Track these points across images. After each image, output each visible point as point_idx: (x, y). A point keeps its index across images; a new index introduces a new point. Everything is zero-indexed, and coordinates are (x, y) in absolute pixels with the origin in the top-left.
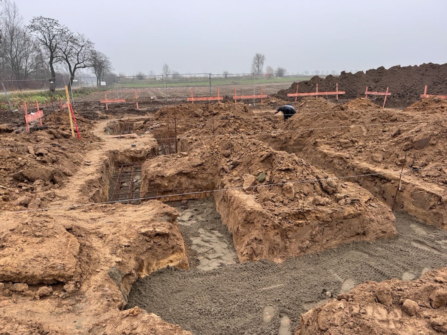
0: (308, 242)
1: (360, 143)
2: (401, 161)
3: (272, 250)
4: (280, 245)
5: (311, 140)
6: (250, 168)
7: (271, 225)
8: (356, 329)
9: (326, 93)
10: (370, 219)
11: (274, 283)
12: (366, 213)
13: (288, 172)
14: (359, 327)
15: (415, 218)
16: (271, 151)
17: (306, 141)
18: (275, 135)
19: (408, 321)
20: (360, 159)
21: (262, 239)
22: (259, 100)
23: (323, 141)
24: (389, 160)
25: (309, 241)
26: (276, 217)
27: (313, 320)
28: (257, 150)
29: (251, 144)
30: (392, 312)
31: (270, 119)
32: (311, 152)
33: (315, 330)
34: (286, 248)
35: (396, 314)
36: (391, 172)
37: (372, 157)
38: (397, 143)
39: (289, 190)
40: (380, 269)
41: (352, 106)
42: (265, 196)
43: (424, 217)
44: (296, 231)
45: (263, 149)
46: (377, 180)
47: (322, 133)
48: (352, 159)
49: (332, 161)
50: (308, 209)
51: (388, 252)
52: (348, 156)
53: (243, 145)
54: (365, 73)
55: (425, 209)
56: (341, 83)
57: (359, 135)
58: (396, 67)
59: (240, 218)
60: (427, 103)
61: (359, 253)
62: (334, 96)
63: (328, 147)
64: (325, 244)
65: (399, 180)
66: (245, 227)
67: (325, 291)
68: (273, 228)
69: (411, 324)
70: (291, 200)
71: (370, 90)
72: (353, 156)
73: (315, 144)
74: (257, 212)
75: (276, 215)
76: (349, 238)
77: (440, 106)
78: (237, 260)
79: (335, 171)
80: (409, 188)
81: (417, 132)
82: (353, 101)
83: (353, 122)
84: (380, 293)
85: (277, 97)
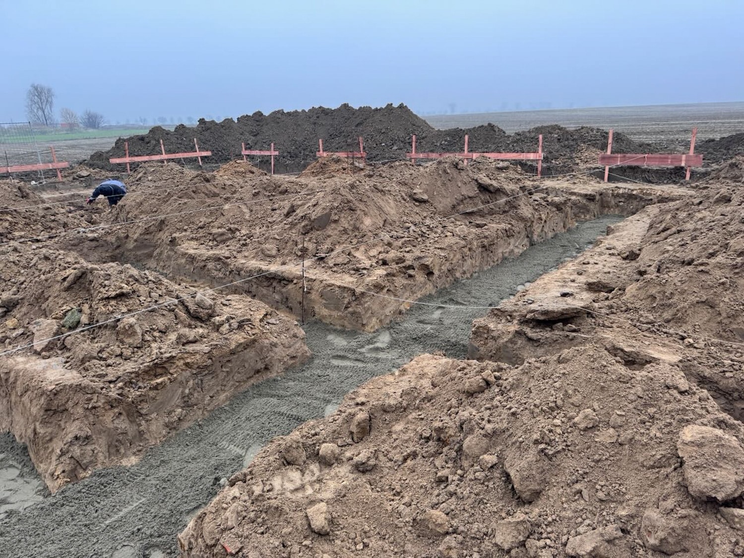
0: (180, 410)
1: (244, 232)
2: (301, 250)
3: (115, 447)
4: (130, 434)
5: (164, 236)
6: (44, 306)
7: (104, 403)
8: (260, 520)
9: (180, 155)
10: (271, 344)
11: (125, 503)
12: (263, 336)
13: (123, 298)
14: (264, 515)
15: (331, 326)
16: (82, 267)
17: (156, 238)
18: (96, 235)
19: (328, 474)
20: (245, 257)
21: (90, 433)
22: (53, 173)
23: (185, 236)
24: (286, 251)
25: (182, 408)
26: (112, 386)
27: (197, 537)
28: (53, 269)
29: (40, 259)
30: (307, 472)
31: (81, 208)
32: (169, 257)
33: (201, 552)
34: (141, 433)
35: (312, 472)
36: (292, 268)
37: (262, 250)
38: (293, 225)
39: (130, 331)
40: (295, 413)
41: (223, 175)
42: (84, 353)
43: (340, 322)
44: (154, 399)
45: (66, 265)
46: (274, 284)
47: (181, 221)
48: (235, 257)
49: (205, 266)
50: (170, 355)
51: (303, 384)
52: (227, 254)
53: (21, 264)
54: (236, 121)
55: (340, 311)
56: (202, 137)
57: (239, 219)
58: (278, 112)
59: (34, 410)
60: (324, 164)
61: (264, 400)
62: (195, 160)
63: (194, 244)
64: (209, 405)
65: (302, 277)
66: (51, 423)
67: (217, 479)
68: (108, 407)
69: (332, 478)
70: (138, 348)
71: (249, 148)
72: (235, 253)
73: (173, 242)
74: (71, 386)
75: (110, 382)
76: (245, 382)
77: (340, 167)
78: (45, 492)
79: (212, 281)
80: (316, 286)
81: (315, 205)
82: (225, 166)
83: (227, 199)
84: (288, 450)
85: (91, 166)
